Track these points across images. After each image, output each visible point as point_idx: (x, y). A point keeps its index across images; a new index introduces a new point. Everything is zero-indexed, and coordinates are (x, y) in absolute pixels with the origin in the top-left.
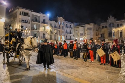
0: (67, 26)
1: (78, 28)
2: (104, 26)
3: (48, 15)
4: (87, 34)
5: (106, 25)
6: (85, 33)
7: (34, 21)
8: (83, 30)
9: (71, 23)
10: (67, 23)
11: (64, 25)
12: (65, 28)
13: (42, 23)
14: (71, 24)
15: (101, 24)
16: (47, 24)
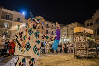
0: (47, 26)
1: (62, 28)
2: (89, 23)
3: (24, 13)
4: (71, 35)
5: (92, 22)
6: (69, 33)
7: (4, 19)
8: (66, 31)
9: (52, 23)
10: (48, 23)
11: (44, 25)
12: (45, 28)
13: (16, 21)
14: (53, 25)
15: (86, 22)
16: (22, 22)
